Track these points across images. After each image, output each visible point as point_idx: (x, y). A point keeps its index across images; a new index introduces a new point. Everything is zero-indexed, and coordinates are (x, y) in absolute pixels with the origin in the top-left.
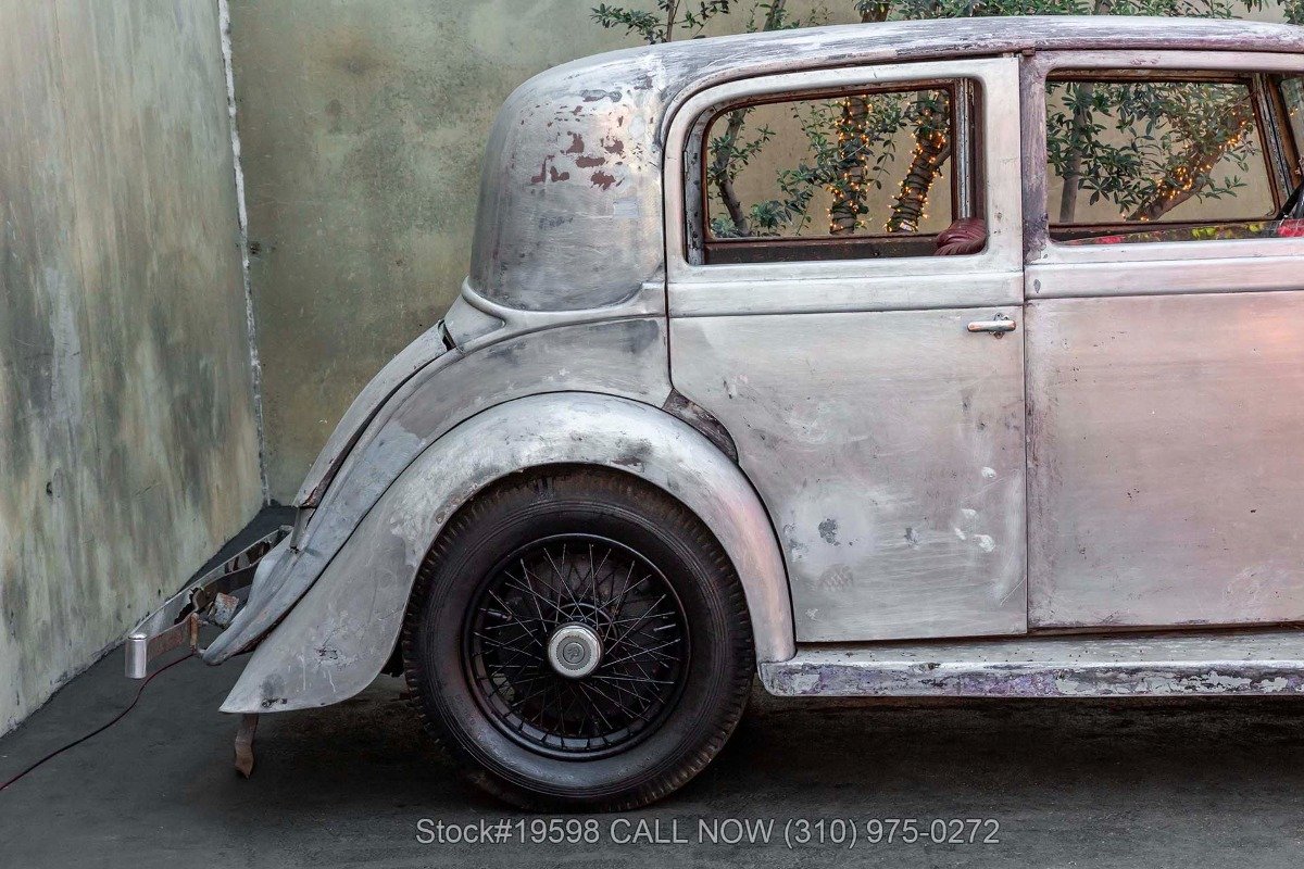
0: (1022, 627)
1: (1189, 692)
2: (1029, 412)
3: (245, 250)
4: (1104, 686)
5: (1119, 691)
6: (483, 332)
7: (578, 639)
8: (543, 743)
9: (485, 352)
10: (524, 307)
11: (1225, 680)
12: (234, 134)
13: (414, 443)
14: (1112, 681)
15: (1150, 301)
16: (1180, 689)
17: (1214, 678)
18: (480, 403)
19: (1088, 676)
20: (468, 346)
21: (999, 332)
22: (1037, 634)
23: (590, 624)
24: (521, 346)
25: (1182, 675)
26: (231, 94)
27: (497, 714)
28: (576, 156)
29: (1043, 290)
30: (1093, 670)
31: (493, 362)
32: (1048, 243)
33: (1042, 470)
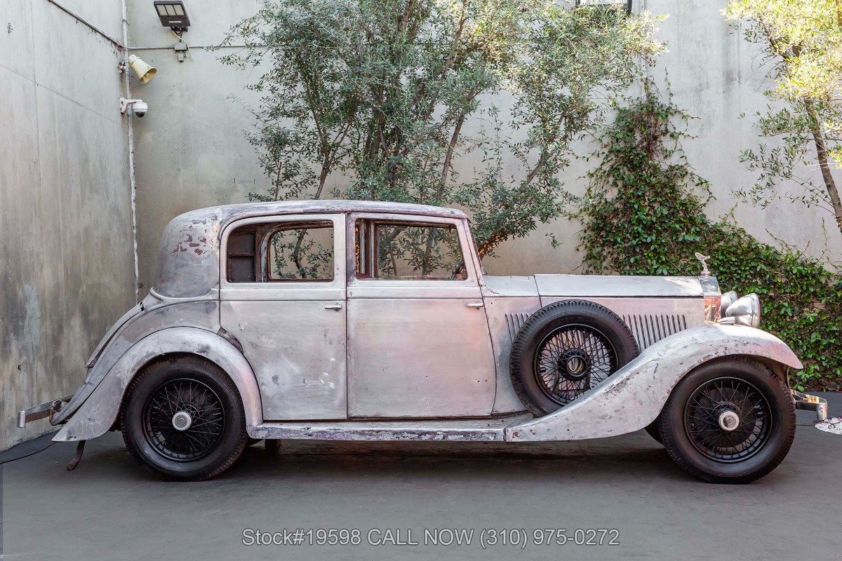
0: (345, 417)
1: (397, 439)
2: (347, 338)
3: (137, 286)
4: (368, 437)
5: (373, 439)
6: (154, 305)
7: (183, 417)
8: (171, 456)
9: (155, 312)
10: (169, 296)
11: (409, 435)
12: (135, 240)
13: (127, 344)
14: (370, 435)
15: (390, 301)
16: (394, 438)
17: (406, 434)
18: (152, 330)
19: (362, 433)
20: (148, 309)
21: (337, 310)
22: (350, 419)
23: (188, 411)
24: (168, 310)
25: (395, 433)
26: (134, 225)
27: (154, 444)
28: (189, 243)
29: (353, 296)
30: (364, 431)
31: (157, 315)
32: (355, 278)
33: (353, 360)
